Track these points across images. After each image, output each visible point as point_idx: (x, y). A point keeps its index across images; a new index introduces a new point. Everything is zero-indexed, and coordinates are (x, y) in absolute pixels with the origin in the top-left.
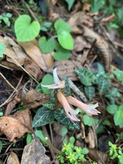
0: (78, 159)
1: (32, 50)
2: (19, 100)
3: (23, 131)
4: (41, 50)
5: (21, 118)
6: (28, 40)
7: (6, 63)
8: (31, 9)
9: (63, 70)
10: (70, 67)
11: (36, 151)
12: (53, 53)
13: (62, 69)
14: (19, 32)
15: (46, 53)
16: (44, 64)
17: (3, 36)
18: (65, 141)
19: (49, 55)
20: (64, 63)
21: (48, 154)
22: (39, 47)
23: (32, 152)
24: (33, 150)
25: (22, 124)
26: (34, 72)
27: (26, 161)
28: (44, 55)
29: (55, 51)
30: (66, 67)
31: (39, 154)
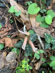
0: (26, 69)
2: (17, 35)
3: (12, 46)
4: (36, 20)
5: (13, 41)
6: (32, 14)
8: (42, 2)
9: (39, 31)
10: (43, 31)
11: (13, 56)
12: (41, 23)
14: (29, 9)
15: (38, 22)
16: (35, 26)
18: (25, 59)
19: (39, 23)
20: (41, 28)
21: (17, 60)
22: (36, 18)
23: (11, 55)
24: (12, 55)
25: (12, 43)
26: (28, 27)
29: (42, 22)
30: (41, 30)
31: (13, 58)
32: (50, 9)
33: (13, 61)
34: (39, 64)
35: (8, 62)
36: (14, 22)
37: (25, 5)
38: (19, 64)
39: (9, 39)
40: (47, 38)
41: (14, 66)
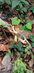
1: (17, 28)
2: (8, 42)
4: (20, 29)
5: (6, 46)
6: (15, 24)
7: (7, 30)
9: (24, 34)
10: (27, 34)
11: (8, 59)
17: (9, 23)
19: (22, 31)
20: (25, 32)
22: (19, 28)
23: (6, 59)
27: (4, 61)
28: (20, 30)
29: (25, 29)
32: (28, 19)
34: (31, 62)
36: (3, 33)
37: (8, 21)
39: (2, 45)
40: (31, 38)
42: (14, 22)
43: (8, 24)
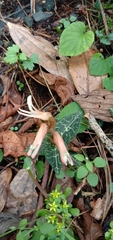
0: (61, 214)
3: (21, 152)
5: (24, 139)
9: (95, 104)
10: (107, 101)
11: (28, 180)
13: (94, 101)
14: (64, 43)
16: (86, 89)
18: (58, 186)
20: (102, 95)
21: (38, 190)
22: (88, 67)
23: (23, 178)
24: (26, 177)
25: (22, 144)
26: (66, 95)
27: (16, 184)
29: (109, 75)
30: (102, 100)
31: (29, 185)
33: (27, 193)
35: (17, 196)
37: (55, 31)
38: (44, 202)
39: (14, 134)
41: (31, 209)
42: (67, 44)
43: (49, 49)
